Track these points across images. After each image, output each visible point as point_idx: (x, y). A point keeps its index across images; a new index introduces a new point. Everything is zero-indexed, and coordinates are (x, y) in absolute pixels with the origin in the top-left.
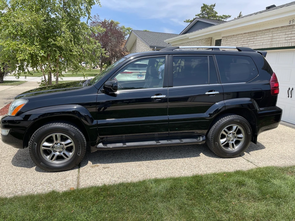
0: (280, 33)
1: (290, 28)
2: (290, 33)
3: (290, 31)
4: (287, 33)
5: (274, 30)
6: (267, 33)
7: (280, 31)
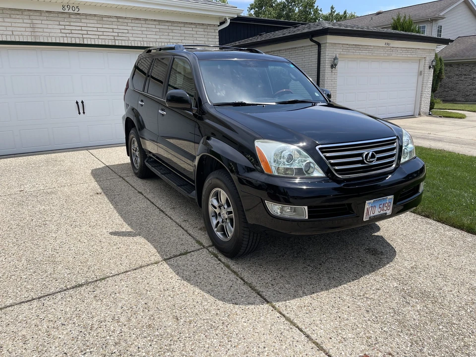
0: (47, 20)
1: (64, 16)
2: (68, 23)
3: (66, 20)
4: (61, 23)
5: (31, 14)
6: (18, 17)
7: (45, 18)
